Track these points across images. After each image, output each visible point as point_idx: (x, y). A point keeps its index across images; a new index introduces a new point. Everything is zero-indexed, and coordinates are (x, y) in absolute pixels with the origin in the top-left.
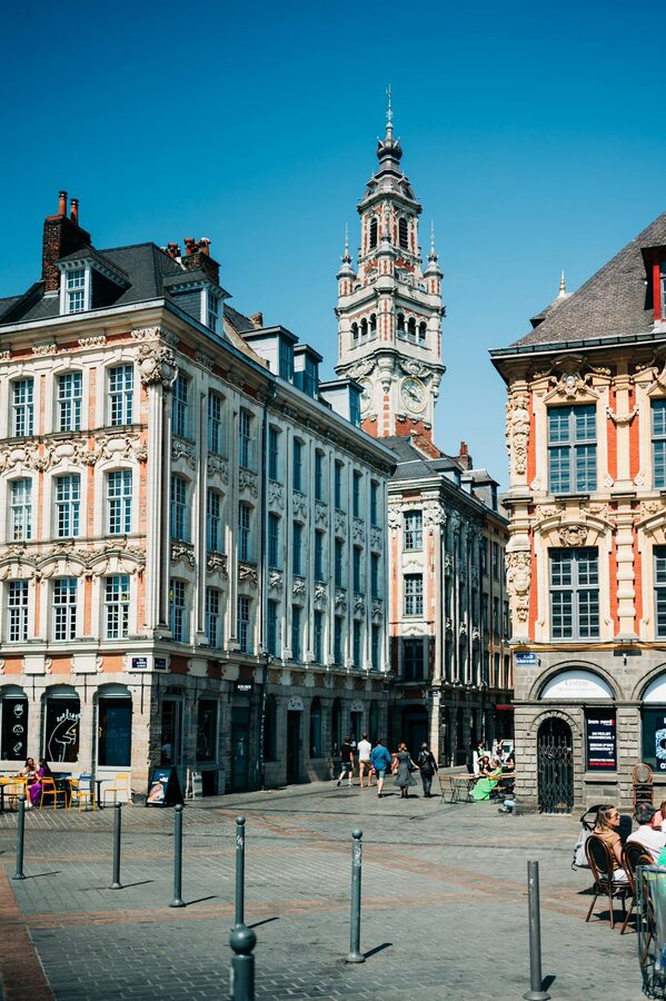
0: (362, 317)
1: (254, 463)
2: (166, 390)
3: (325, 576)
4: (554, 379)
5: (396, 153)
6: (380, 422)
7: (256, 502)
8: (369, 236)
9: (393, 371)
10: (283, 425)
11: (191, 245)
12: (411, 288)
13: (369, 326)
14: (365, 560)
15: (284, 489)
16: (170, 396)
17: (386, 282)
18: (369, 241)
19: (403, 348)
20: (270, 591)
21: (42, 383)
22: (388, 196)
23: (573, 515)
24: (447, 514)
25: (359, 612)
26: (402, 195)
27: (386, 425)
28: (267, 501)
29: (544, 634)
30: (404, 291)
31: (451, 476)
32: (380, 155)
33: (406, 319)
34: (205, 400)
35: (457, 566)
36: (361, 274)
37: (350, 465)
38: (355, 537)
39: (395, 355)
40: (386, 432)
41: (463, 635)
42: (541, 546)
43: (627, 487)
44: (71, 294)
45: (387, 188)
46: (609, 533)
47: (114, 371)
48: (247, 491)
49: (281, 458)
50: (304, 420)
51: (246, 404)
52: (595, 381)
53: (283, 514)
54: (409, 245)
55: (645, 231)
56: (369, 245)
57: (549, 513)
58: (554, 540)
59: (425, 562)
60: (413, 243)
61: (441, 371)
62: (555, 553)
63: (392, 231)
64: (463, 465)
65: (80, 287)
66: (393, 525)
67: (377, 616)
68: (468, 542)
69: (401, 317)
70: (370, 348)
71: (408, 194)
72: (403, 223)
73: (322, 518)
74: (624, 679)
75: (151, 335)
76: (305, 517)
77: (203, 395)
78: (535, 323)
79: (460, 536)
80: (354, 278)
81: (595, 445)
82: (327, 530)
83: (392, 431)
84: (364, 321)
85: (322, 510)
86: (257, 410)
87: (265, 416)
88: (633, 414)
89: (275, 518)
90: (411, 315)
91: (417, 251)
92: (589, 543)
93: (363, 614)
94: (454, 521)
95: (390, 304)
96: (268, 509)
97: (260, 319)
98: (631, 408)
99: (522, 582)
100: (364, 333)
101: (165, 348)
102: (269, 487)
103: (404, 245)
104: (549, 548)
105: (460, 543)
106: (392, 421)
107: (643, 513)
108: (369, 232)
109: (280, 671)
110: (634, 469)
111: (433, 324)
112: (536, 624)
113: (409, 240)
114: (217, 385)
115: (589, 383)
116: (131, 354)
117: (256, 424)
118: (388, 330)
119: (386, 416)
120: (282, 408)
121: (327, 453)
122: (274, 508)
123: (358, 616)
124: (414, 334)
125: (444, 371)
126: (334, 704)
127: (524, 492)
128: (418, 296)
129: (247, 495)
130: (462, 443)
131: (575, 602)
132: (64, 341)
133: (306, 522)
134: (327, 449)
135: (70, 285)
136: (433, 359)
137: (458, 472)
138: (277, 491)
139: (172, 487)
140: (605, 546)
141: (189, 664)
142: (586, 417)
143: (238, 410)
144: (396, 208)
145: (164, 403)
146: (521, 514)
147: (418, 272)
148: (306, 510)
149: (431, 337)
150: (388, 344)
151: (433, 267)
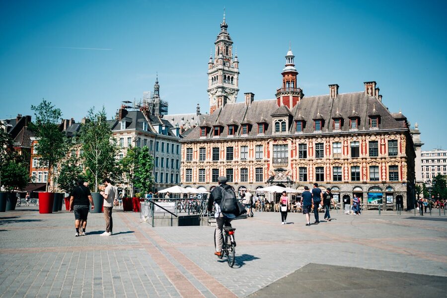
4: (187, 144)
5: (226, 27)
8: (217, 52)
9: (222, 92)
12: (229, 67)
17: (221, 67)
19: (225, 85)
22: (222, 41)
26: (227, 39)
28: (156, 155)
30: (226, 68)
32: (221, 27)
33: (227, 76)
36: (215, 63)
39: (223, 88)
45: (222, 38)
46: (193, 167)
53: (159, 157)
54: (229, 55)
56: (217, 54)
58: (187, 168)
60: (230, 53)
61: (238, 90)
63: (223, 51)
69: (225, 76)
70: (216, 85)
71: (229, 39)
72: (227, 47)
80: (213, 64)
84: (215, 77)
91: (231, 55)
95: (222, 73)
100: (215, 80)
103: (227, 54)
108: (217, 50)
111: (235, 77)
115: (192, 145)
118: (221, 80)
124: (229, 80)
128: (231, 69)
136: (235, 87)
138: (158, 153)
144: (225, 44)
147: (232, 61)
149: (235, 81)
150: (221, 85)
151: (236, 60)
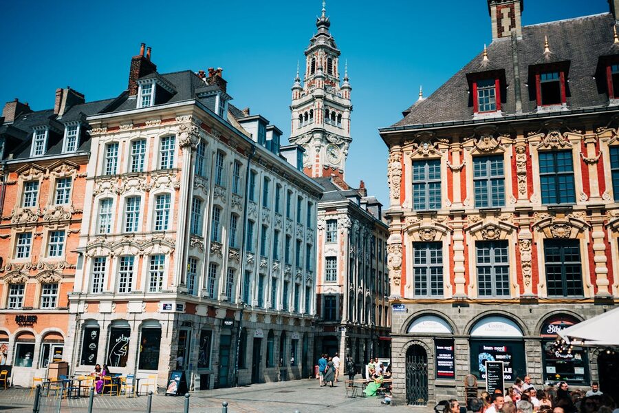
0: (305, 111)
1: (241, 191)
2: (193, 149)
3: (279, 257)
4: (416, 145)
5: (327, 24)
6: (314, 169)
7: (241, 213)
8: (310, 68)
9: (322, 141)
10: (258, 170)
11: (212, 72)
12: (333, 96)
13: (309, 116)
14: (303, 248)
15: (257, 206)
16: (195, 153)
17: (319, 92)
18: (310, 70)
19: (328, 128)
20: (246, 265)
21: (124, 145)
22: (322, 47)
23: (427, 223)
24: (352, 222)
25: (298, 279)
26: (329, 45)
27: (317, 171)
28: (247, 213)
29: (410, 293)
30: (329, 97)
31: (354, 200)
32: (318, 25)
33: (330, 112)
34: (215, 156)
35: (357, 252)
36: (305, 88)
37: (296, 193)
38: (297, 235)
39: (323, 132)
40: (317, 175)
41: (360, 293)
42: (408, 241)
43: (459, 207)
44: (144, 97)
45: (322, 42)
46: (449, 233)
47: (164, 139)
48: (236, 207)
49: (256, 189)
50: (270, 167)
51: (238, 158)
52: (440, 146)
53: (256, 220)
54: (333, 72)
55: (468, 65)
56: (310, 72)
57: (413, 221)
58: (416, 237)
59: (338, 250)
60: (335, 71)
61: (350, 141)
62: (416, 245)
63: (323, 65)
64: (362, 194)
65: (149, 94)
66: (320, 228)
67: (309, 282)
68: (364, 238)
69: (327, 111)
70: (309, 128)
71: (333, 45)
72: (330, 61)
73: (279, 223)
74: (459, 321)
75: (186, 120)
76: (269, 222)
77: (214, 153)
78: (405, 114)
79: (359, 235)
80: (302, 90)
81: (440, 182)
82: (281, 230)
83: (320, 174)
84: (306, 113)
85: (279, 218)
86: (244, 162)
87: (248, 165)
88: (462, 165)
89: (251, 222)
90: (333, 110)
91: (337, 76)
92: (437, 239)
93: (301, 280)
94: (356, 226)
95: (321, 104)
96: (248, 217)
97: (248, 112)
98: (461, 162)
99: (397, 262)
100: (306, 119)
101: (194, 127)
102: (249, 205)
103: (330, 72)
104: (413, 242)
105: (359, 239)
106: (321, 169)
107: (469, 222)
108: (310, 65)
109: (250, 313)
110: (463, 196)
111: (345, 115)
112: (405, 286)
113: (333, 70)
114: (222, 147)
115: (437, 147)
116: (174, 130)
117: (243, 169)
118: (320, 118)
119: (317, 166)
120: (258, 160)
121: (283, 186)
122: (251, 217)
123: (298, 281)
124: (334, 120)
125: (351, 141)
126: (282, 334)
127: (398, 209)
128: (337, 100)
129: (236, 210)
130: (361, 181)
131: (429, 274)
132: (138, 122)
133: (269, 225)
134: (283, 184)
135: (144, 92)
136: (345, 134)
137: (359, 198)
138: (254, 207)
139: (193, 204)
140: (446, 241)
141: (197, 308)
142: (435, 166)
143: (233, 161)
144: (326, 53)
145: (191, 157)
146: (396, 222)
147: (338, 87)
148: (270, 218)
149: (344, 122)
150: (320, 126)
151: (346, 84)
